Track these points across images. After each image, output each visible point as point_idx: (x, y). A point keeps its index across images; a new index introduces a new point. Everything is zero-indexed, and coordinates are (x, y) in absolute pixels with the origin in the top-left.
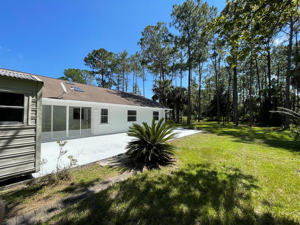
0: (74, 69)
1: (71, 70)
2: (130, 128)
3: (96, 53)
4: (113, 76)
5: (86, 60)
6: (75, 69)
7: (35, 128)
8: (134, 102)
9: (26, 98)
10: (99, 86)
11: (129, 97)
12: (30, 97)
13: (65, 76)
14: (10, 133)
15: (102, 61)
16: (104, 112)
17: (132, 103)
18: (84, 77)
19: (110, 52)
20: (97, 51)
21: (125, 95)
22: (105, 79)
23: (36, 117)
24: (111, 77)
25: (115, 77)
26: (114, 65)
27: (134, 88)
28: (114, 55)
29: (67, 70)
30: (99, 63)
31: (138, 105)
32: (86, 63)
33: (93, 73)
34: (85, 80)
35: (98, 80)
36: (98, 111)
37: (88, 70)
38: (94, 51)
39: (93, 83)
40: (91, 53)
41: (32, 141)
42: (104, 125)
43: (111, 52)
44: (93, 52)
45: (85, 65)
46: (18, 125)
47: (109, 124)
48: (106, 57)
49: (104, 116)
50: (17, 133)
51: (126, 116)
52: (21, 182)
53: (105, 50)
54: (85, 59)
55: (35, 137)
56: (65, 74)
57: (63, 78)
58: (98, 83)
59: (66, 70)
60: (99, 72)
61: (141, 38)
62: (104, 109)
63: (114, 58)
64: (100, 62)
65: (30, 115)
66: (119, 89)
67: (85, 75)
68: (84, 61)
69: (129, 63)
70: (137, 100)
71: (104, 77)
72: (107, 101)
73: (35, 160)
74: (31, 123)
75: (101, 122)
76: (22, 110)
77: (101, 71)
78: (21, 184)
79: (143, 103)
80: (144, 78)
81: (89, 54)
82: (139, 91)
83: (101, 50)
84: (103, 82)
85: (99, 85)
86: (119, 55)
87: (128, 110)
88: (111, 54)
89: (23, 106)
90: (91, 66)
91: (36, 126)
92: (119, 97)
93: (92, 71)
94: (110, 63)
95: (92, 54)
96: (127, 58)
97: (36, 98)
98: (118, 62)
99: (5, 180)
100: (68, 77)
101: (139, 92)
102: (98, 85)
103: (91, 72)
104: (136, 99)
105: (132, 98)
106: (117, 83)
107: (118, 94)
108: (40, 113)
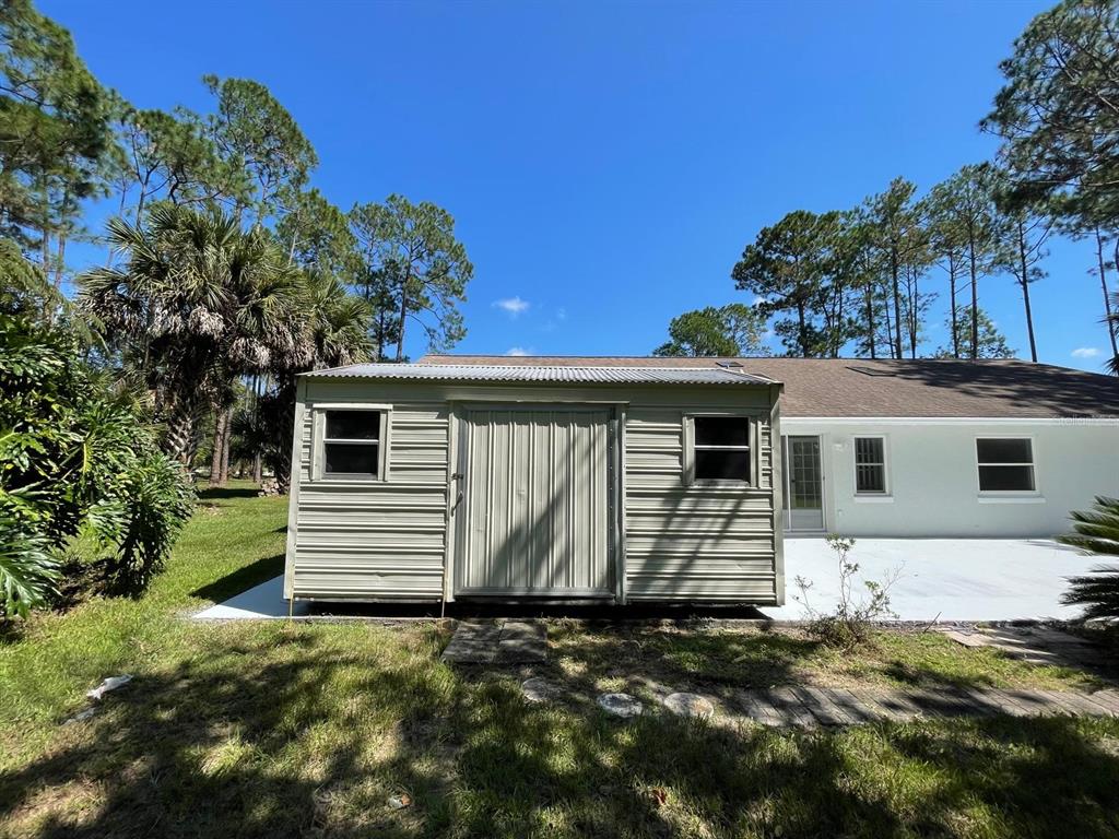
0: (696, 312)
1: (687, 317)
2: (1080, 518)
3: (771, 237)
4: (844, 301)
5: (739, 274)
6: (701, 311)
7: (771, 497)
8: (1006, 400)
9: (752, 425)
10: (790, 354)
11: (968, 381)
12: (760, 423)
13: (673, 341)
14: (729, 505)
15: (796, 257)
16: (865, 451)
17: (1003, 408)
18: (730, 329)
19: (826, 213)
20: (776, 229)
21: (939, 373)
22: (810, 319)
23: (770, 470)
24: (837, 309)
25: (851, 302)
26: (848, 257)
27: (955, 328)
28: (843, 220)
29: (677, 319)
30: (786, 270)
31: (1036, 410)
32: (738, 283)
33: (765, 310)
34: (734, 337)
35: (782, 329)
36: (846, 446)
37: (739, 303)
38: (764, 233)
39: (760, 346)
40: (753, 242)
41: (763, 526)
42: (870, 500)
43: (829, 214)
44: (761, 236)
45: (737, 288)
46: (739, 486)
47: (890, 496)
48: (812, 238)
49: (866, 467)
50: (739, 504)
51: (973, 465)
52: (753, 621)
53: (806, 212)
54: (735, 270)
55: (771, 518)
56: (671, 334)
57: (668, 346)
58: (784, 341)
59: (674, 320)
60: (787, 301)
61: (997, 91)
62: (865, 440)
63: (843, 229)
64: (788, 263)
65: (761, 466)
66: (876, 347)
67: (733, 322)
68: (733, 276)
69: (924, 225)
70: (1017, 387)
71: (808, 312)
72: (875, 408)
73: (774, 575)
74: (763, 484)
75: (858, 489)
76: (747, 453)
77: (793, 295)
78: (752, 624)
79: (1066, 402)
80: (1029, 268)
81: (749, 249)
82: (990, 341)
83: (788, 221)
84: (805, 332)
85: (790, 346)
86: (868, 210)
87: (978, 440)
88: (831, 217)
89: (747, 445)
90: (758, 288)
91: (772, 491)
92: (916, 385)
93: (761, 305)
94: (826, 255)
95: (758, 244)
96: (907, 207)
97: (769, 424)
98: (865, 237)
99: (729, 606)
100: (682, 341)
101: (996, 345)
102: (786, 349)
103: (757, 307)
104: (1015, 382)
105: (985, 382)
106: (865, 324)
107: (903, 372)
108: (777, 461)
